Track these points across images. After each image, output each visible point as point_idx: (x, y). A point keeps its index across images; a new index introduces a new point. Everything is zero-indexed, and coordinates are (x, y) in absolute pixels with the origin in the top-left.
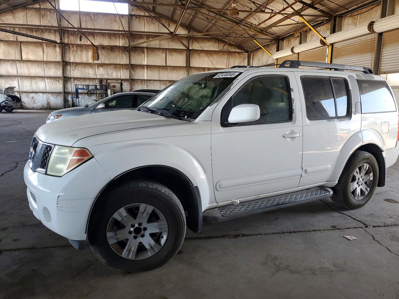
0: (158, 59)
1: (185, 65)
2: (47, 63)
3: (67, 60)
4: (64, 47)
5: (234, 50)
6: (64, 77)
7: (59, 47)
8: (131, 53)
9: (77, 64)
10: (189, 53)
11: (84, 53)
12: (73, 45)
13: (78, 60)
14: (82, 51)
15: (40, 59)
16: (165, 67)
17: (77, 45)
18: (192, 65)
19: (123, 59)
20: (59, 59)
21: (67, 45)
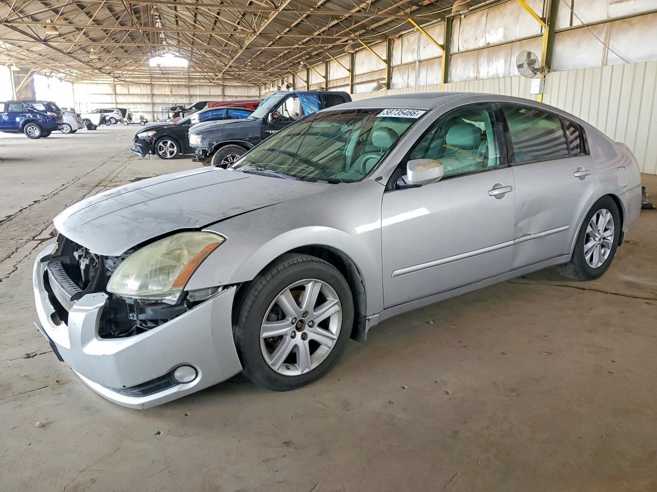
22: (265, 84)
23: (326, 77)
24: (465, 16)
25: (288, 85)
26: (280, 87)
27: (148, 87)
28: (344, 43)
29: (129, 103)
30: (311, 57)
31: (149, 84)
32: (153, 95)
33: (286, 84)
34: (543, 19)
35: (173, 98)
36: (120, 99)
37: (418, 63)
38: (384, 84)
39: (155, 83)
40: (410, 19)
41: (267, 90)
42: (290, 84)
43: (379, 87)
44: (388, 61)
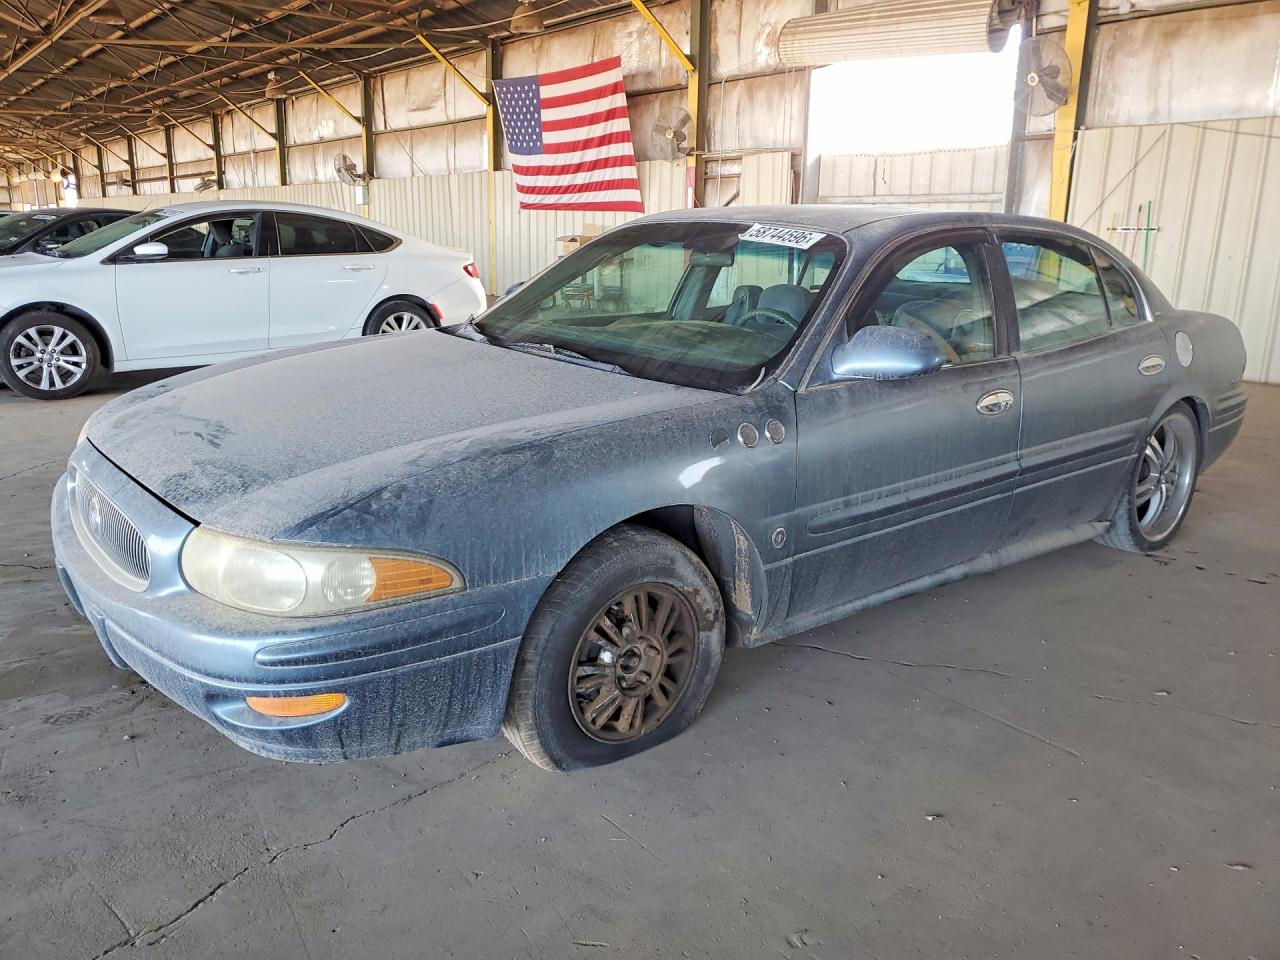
22: (19, 164)
24: (297, 99)
25: (63, 170)
26: (49, 173)
28: (142, 115)
30: (97, 127)
33: (60, 167)
34: (358, 119)
37: (252, 154)
38: (213, 181)
40: (221, 96)
41: (24, 178)
42: (69, 168)
43: (206, 185)
44: (216, 147)
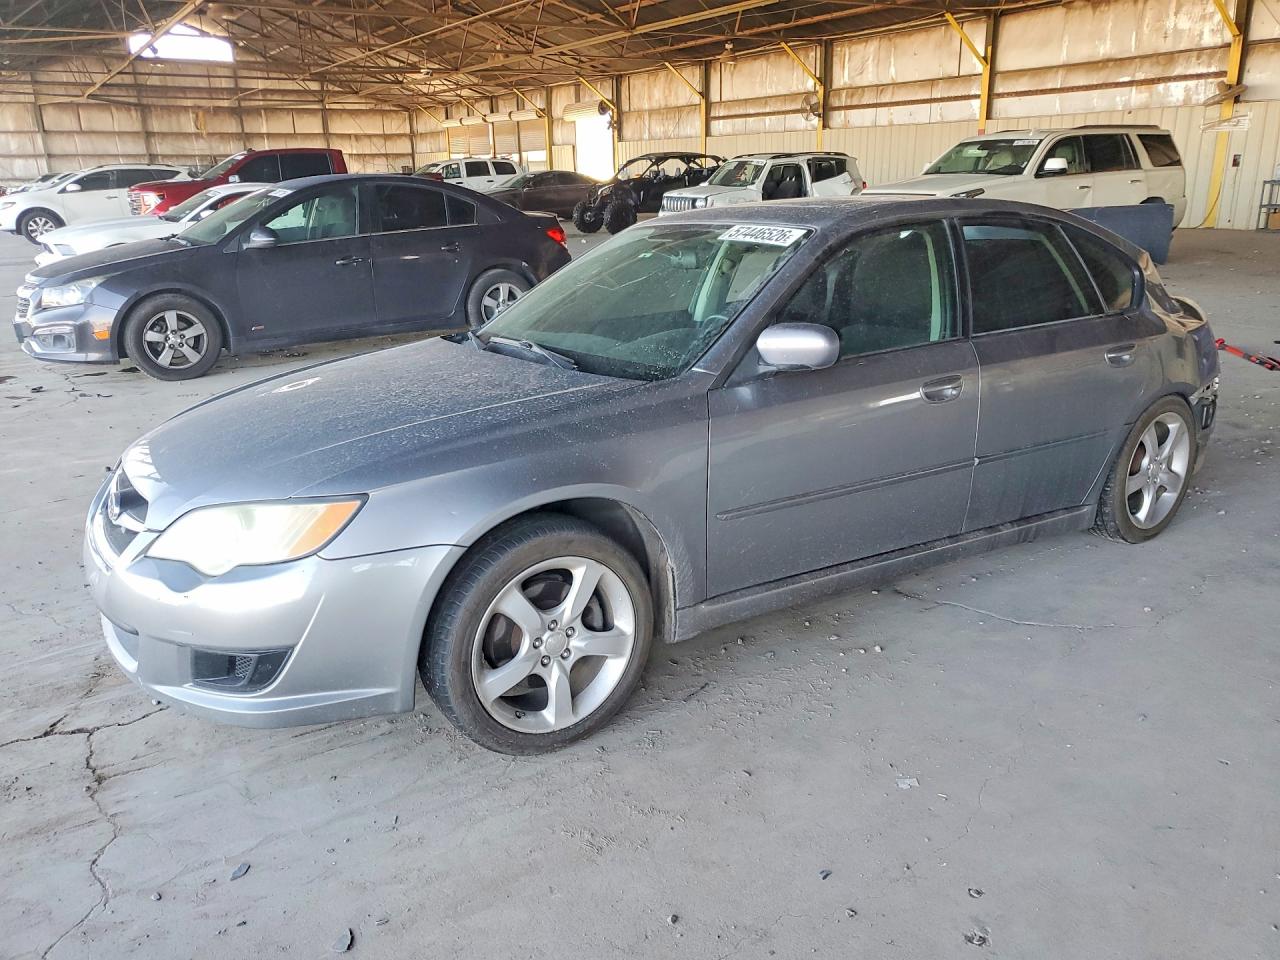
0: (282, 125)
1: (321, 131)
2: (120, 134)
3: (150, 129)
4: (144, 110)
5: (388, 108)
6: (150, 155)
7: (136, 110)
8: (244, 118)
9: (164, 135)
10: (326, 115)
11: (183, 119)
12: (155, 106)
13: (165, 129)
14: (170, 116)
15: (109, 128)
16: (294, 136)
17: (163, 107)
18: (331, 131)
19: (231, 126)
20: (137, 127)
21: (148, 107)
23: (825, 78)
27: (133, 113)
29: (84, 156)
31: (135, 105)
32: (149, 135)
35: (201, 141)
36: (60, 145)
39: (155, 101)
